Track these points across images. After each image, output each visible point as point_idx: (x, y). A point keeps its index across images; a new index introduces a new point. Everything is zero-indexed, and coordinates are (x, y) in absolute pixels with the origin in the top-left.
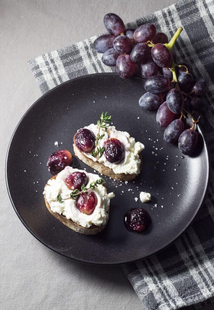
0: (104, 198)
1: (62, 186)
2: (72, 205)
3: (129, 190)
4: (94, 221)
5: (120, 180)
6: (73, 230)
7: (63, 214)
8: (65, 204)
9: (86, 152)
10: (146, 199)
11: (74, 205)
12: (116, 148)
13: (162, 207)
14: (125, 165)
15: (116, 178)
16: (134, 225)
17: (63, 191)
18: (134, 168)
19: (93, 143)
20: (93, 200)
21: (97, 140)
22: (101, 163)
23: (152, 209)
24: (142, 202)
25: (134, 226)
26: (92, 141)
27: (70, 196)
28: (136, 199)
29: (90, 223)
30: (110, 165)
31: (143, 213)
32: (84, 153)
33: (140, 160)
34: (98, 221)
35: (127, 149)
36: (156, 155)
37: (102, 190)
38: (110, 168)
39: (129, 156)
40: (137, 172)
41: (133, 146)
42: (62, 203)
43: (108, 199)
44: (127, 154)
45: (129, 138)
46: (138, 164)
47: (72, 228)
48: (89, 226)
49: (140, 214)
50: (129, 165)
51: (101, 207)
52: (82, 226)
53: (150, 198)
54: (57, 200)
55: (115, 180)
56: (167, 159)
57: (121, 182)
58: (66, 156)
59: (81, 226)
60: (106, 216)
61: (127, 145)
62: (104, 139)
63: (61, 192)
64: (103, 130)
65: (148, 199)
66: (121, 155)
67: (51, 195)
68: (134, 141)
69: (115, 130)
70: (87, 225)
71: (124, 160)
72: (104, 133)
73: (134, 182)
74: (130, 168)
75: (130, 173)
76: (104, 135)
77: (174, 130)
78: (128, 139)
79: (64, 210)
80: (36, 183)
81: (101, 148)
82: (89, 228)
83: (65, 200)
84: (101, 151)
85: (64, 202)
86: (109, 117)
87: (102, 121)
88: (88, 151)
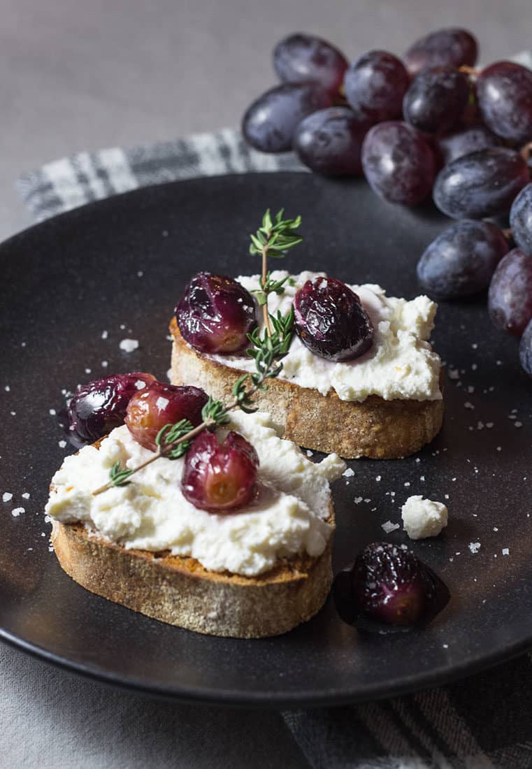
9: (225, 354)
14: (379, 365)
18: (417, 372)
23: (452, 560)
32: (218, 359)
33: (436, 355)
38: (322, 388)
43: (318, 479)
45: (383, 297)
50: (398, 364)
71: (376, 352)
74: (403, 372)
75: (403, 389)
81: (283, 315)
84: (284, 325)
86: (293, 222)
87: (269, 235)
88: (228, 346)
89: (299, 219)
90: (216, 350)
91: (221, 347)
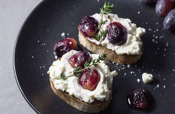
0: (107, 76)
1: (65, 64)
2: (75, 81)
3: (131, 73)
4: (97, 95)
5: (123, 64)
6: (77, 109)
7: (66, 91)
8: (68, 81)
9: (90, 37)
10: (148, 78)
11: (77, 82)
12: (118, 29)
13: (164, 87)
14: (127, 46)
15: (118, 61)
16: (137, 102)
17: (66, 69)
18: (136, 48)
19: (96, 27)
20: (96, 76)
21: (100, 25)
22: (104, 46)
23: (154, 89)
24: (144, 82)
25: (137, 104)
26: (95, 25)
27: (73, 73)
28: (139, 80)
29: (93, 97)
30: (113, 47)
31: (145, 91)
32: (88, 38)
33: (141, 42)
34: (101, 96)
35: (129, 32)
36: (156, 42)
37: (105, 68)
38: (113, 50)
39: (131, 38)
40: (139, 52)
41: (134, 30)
42: (65, 80)
43: (110, 76)
44: (129, 36)
45: (131, 23)
46: (139, 45)
47: (76, 106)
48: (92, 101)
49: (142, 92)
50: (131, 46)
51: (104, 82)
52: (85, 101)
53: (152, 78)
54: (60, 77)
55: (117, 64)
56: (167, 45)
57: (123, 66)
58: (71, 42)
59: (83, 101)
60: (109, 91)
61: (129, 29)
62: (107, 24)
63: (64, 70)
64: (105, 17)
65: (150, 79)
66: (123, 36)
67: (54, 73)
68: (136, 26)
69: (117, 17)
70: (89, 100)
71: (126, 42)
72: (107, 19)
73: (136, 66)
74: (132, 48)
75: (132, 53)
76: (107, 21)
77: (173, 17)
78: (129, 23)
79: (67, 87)
80: (42, 67)
81: (104, 31)
82: (92, 103)
83: (68, 77)
84: (104, 34)
85: (67, 79)
86: (111, 6)
87: (105, 9)
88: (91, 35)
89: (113, 5)
90: (88, 36)
91: (89, 35)
